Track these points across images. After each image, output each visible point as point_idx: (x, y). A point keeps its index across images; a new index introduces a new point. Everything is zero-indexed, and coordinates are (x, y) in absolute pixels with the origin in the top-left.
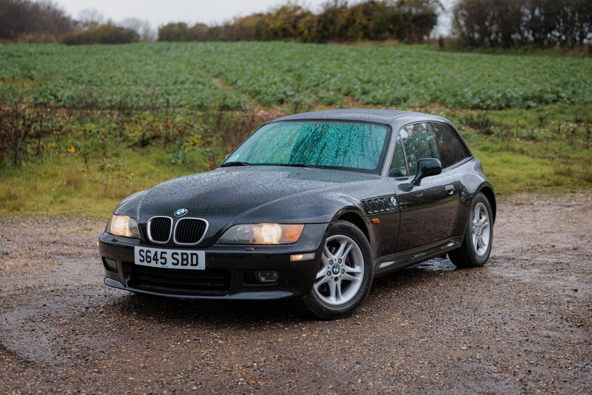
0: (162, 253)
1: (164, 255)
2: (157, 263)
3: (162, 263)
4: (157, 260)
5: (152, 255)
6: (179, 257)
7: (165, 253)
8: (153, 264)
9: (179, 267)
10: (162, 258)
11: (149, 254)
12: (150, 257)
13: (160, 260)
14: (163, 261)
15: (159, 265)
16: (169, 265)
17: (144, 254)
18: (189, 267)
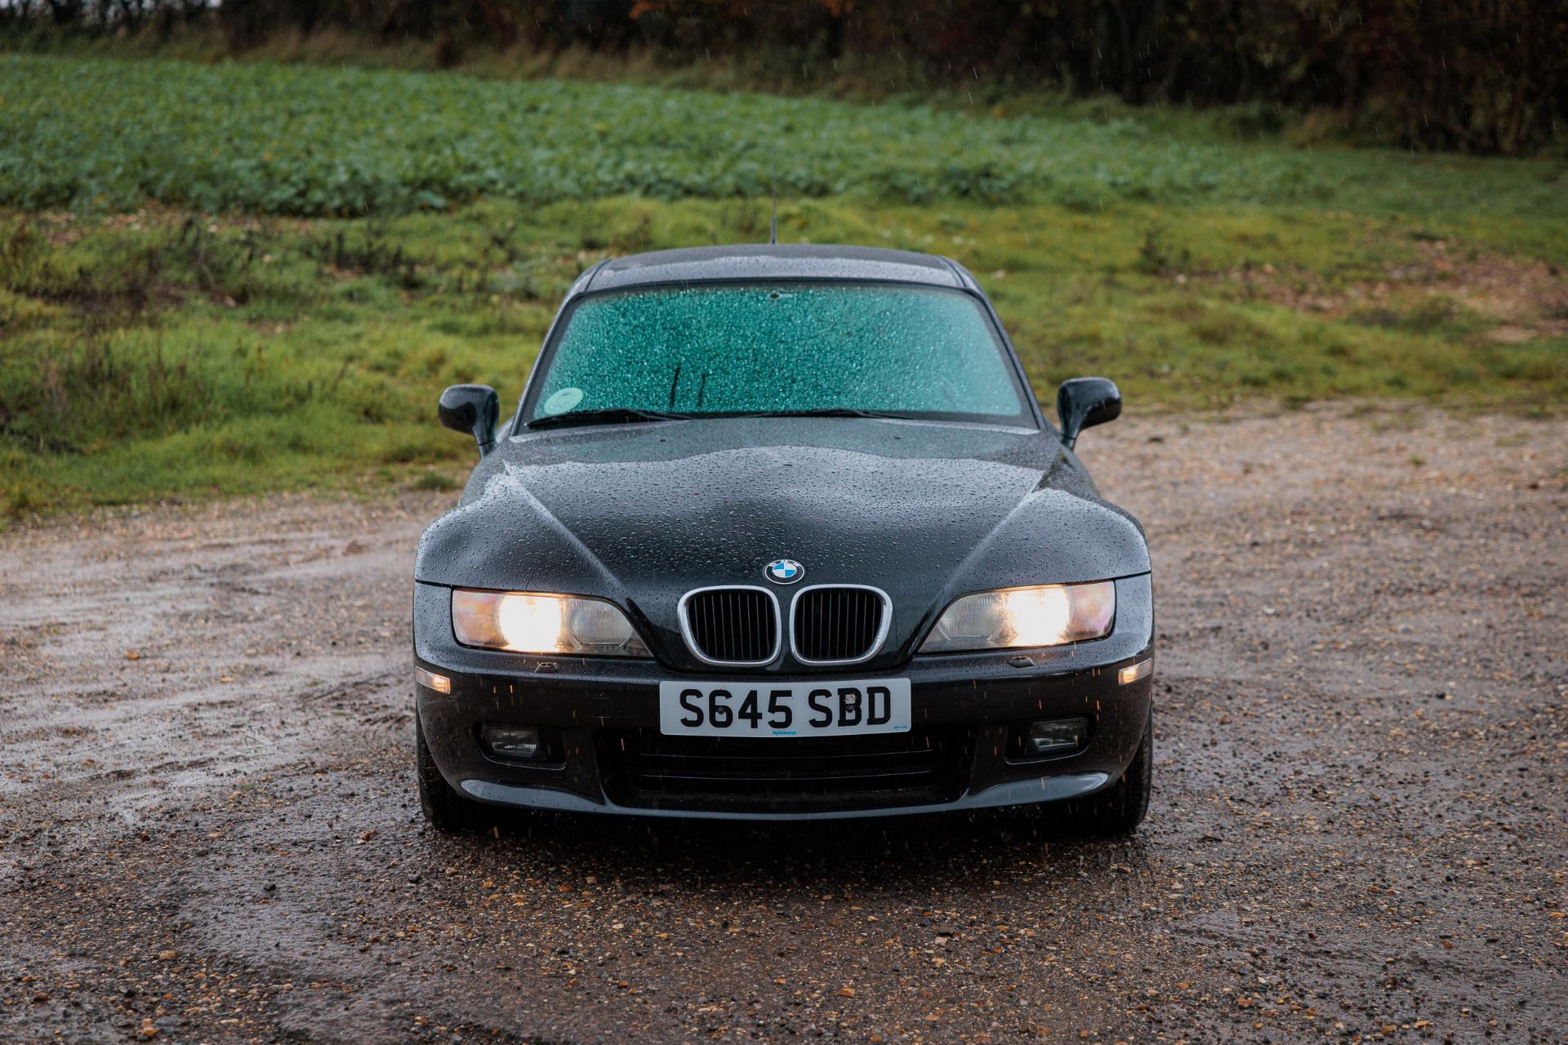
0: (775, 695)
1: (780, 701)
2: (754, 725)
3: (773, 724)
4: (755, 718)
5: (735, 704)
6: (833, 703)
7: (788, 694)
8: (740, 729)
9: (834, 730)
10: (773, 708)
11: (720, 701)
12: (727, 710)
13: (768, 717)
14: (780, 717)
15: (764, 731)
16: (801, 728)
17: (703, 704)
18: (863, 729)
